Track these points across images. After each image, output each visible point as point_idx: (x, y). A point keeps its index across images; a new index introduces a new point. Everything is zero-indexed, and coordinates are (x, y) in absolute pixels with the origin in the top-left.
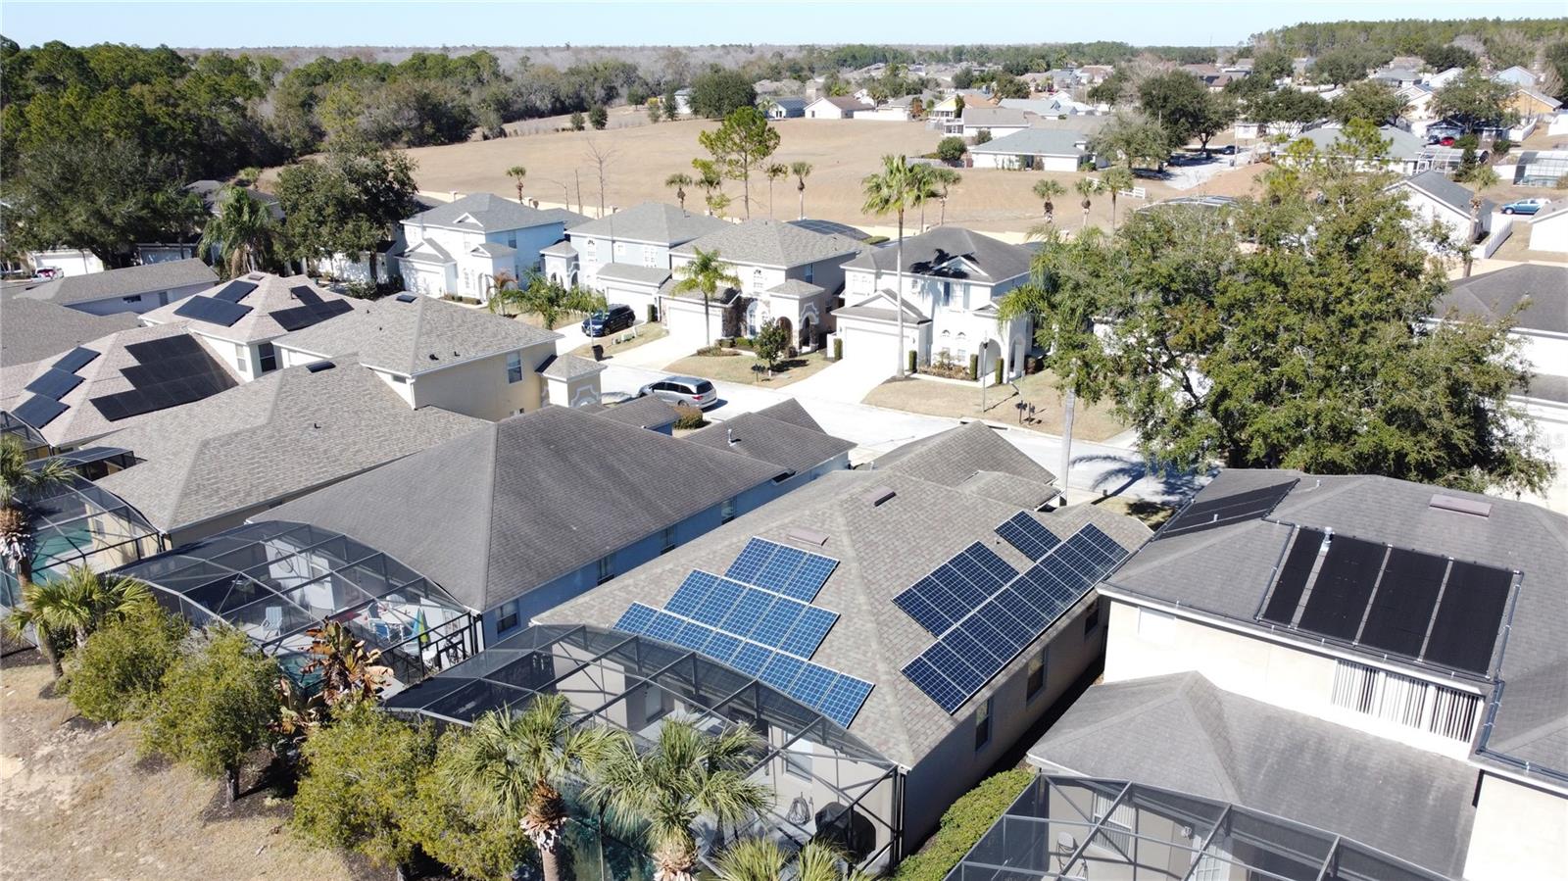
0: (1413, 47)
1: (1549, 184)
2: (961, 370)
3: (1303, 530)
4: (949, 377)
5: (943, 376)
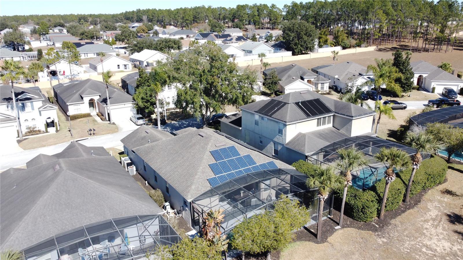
2: (39, 131)
3: (295, 103)
4: (37, 134)
5: (35, 135)
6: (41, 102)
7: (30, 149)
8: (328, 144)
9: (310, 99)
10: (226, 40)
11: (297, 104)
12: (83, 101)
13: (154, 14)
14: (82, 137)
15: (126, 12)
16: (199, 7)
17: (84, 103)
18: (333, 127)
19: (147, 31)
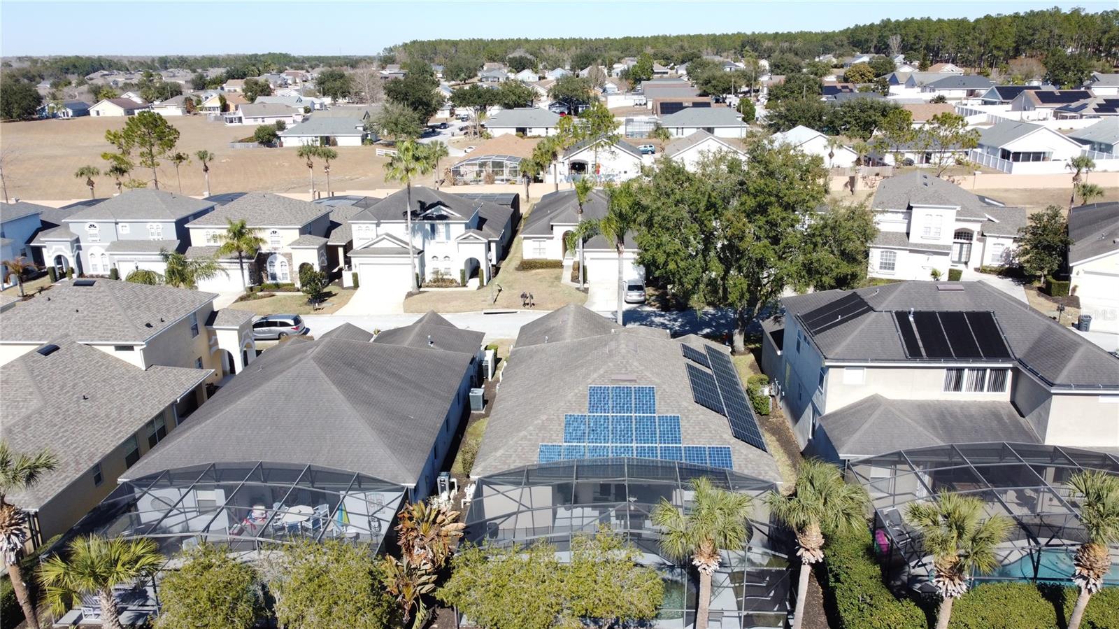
0: (493, 56)
1: (644, 137)
2: (452, 281)
3: (897, 313)
4: (446, 287)
5: (442, 287)
6: (464, 225)
7: (412, 312)
8: (939, 443)
9: (958, 310)
10: (1067, 109)
11: (902, 317)
12: (552, 234)
13: (922, 31)
14: (508, 308)
15: (857, 27)
16: (1041, 14)
17: (552, 238)
18: (1013, 402)
19: (871, 77)
